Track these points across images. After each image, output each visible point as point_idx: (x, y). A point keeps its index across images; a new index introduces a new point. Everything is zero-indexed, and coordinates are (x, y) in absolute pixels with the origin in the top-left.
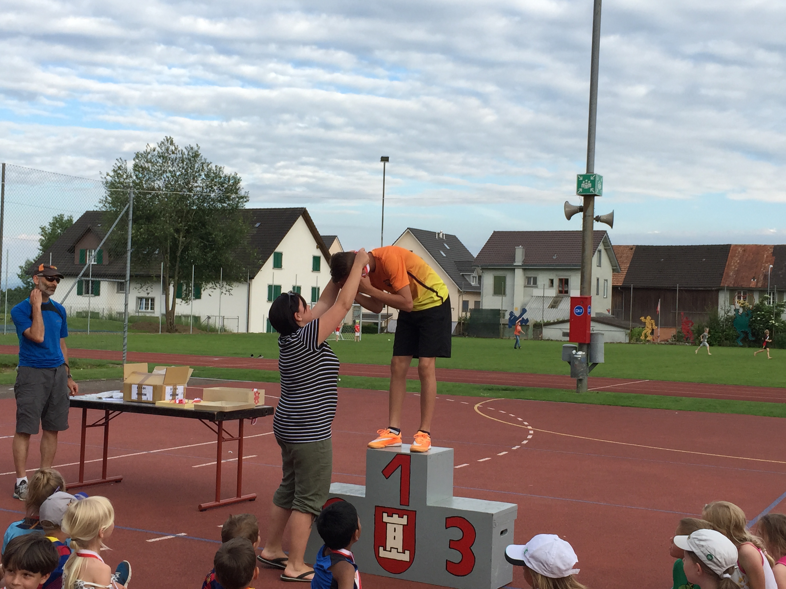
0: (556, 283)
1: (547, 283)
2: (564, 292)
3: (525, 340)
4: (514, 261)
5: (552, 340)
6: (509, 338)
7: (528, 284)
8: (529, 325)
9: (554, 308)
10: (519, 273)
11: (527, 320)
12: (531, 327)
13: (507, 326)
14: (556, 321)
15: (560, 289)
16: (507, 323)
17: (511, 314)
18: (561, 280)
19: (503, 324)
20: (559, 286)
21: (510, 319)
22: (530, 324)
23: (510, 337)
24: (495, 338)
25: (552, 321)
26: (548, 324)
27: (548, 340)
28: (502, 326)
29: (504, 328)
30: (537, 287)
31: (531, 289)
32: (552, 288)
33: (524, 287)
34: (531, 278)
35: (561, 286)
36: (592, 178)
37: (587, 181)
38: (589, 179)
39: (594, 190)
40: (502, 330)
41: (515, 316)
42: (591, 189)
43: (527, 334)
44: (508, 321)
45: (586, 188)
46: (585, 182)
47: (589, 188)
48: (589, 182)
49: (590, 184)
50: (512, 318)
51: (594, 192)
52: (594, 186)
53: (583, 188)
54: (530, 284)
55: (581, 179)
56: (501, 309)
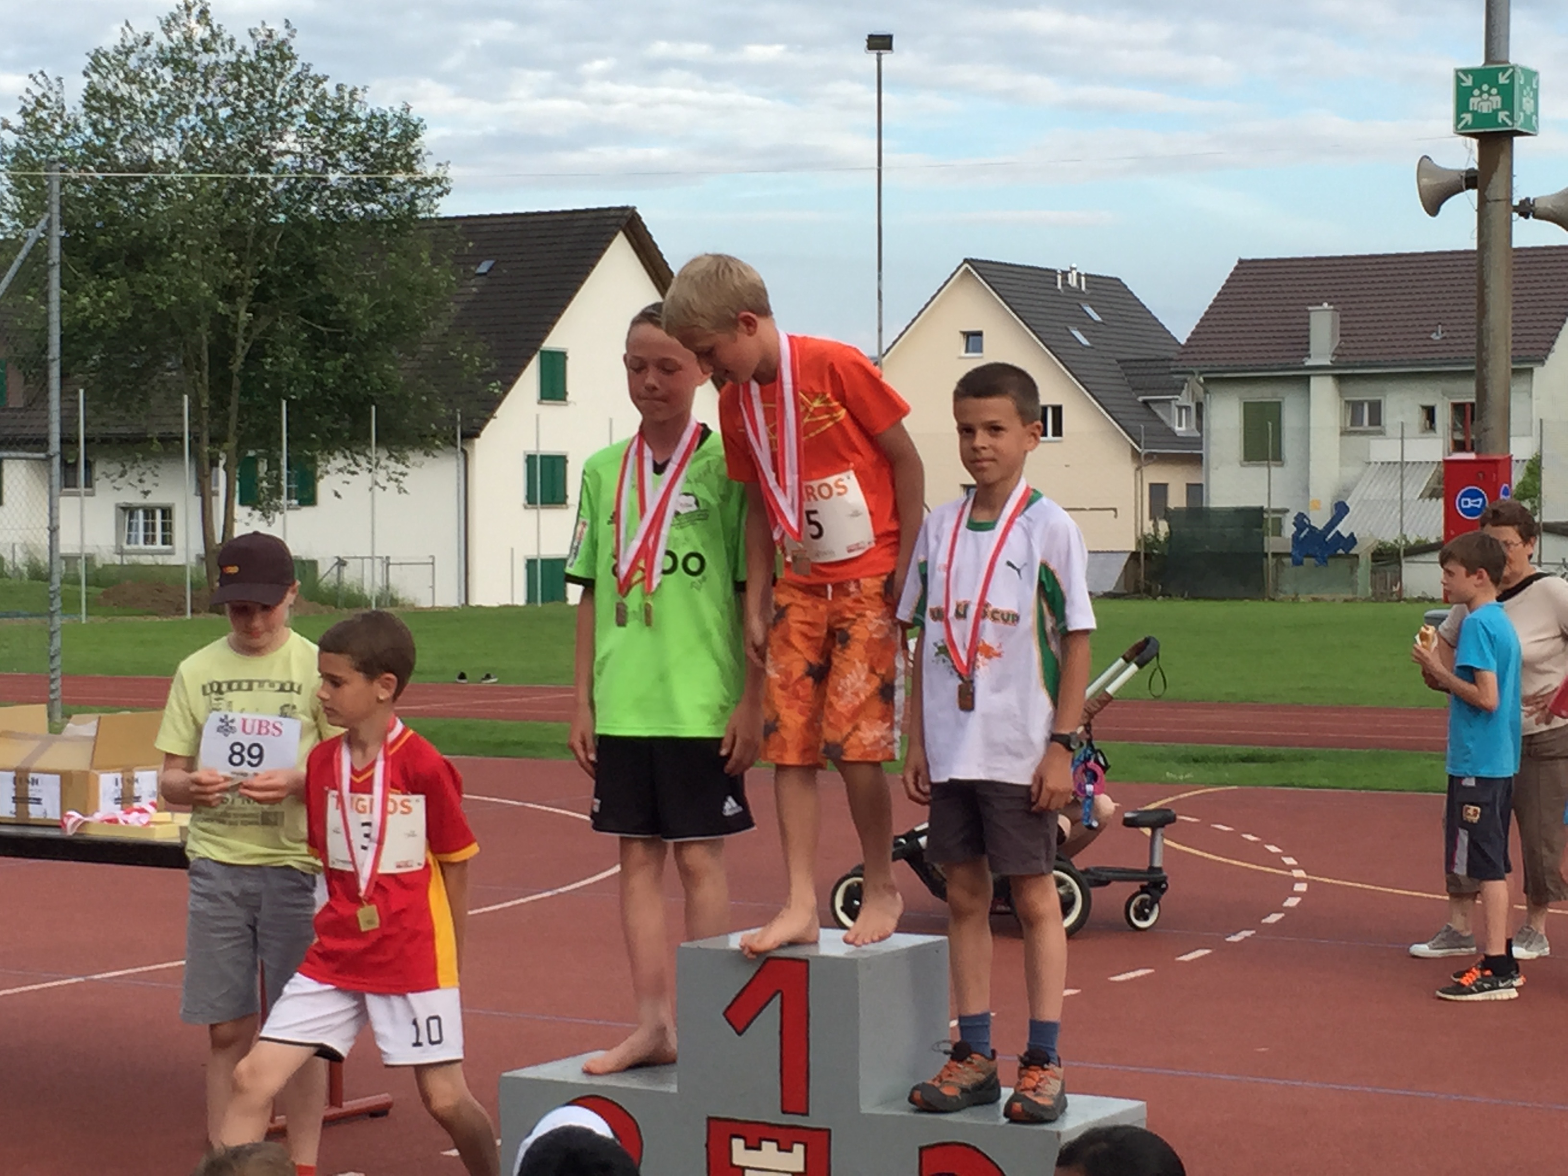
0: (1444, 416)
1: (1417, 418)
2: (1469, 446)
3: (1346, 601)
4: (1306, 352)
5: (1433, 600)
6: (1295, 600)
7: (1352, 425)
8: (1357, 556)
9: (1438, 498)
10: (1323, 391)
11: (1352, 540)
12: (1365, 561)
13: (1288, 561)
15: (1459, 437)
16: (1289, 549)
17: (1301, 521)
18: (1458, 408)
19: (1275, 555)
20: (1454, 429)
21: (1295, 537)
22: (1363, 549)
23: (1297, 595)
24: (1251, 599)
25: (1433, 540)
26: (1420, 549)
27: (1420, 600)
28: (1271, 561)
29: (1279, 565)
30: (1381, 433)
31: (1363, 438)
32: (1432, 434)
33: (1344, 433)
34: (1361, 403)
35: (1460, 426)
36: (1502, 80)
37: (1485, 87)
38: (1494, 83)
39: (1511, 117)
40: (1271, 574)
41: (1313, 529)
42: (1502, 115)
43: (1352, 585)
44: (1290, 542)
45: (1485, 111)
46: (1482, 92)
47: (1496, 112)
48: (1494, 91)
49: (1499, 98)
50: (1302, 535)
51: (1509, 123)
52: (1508, 104)
53: (1475, 113)
54: (1361, 424)
55: (1469, 82)
56: (1266, 506)
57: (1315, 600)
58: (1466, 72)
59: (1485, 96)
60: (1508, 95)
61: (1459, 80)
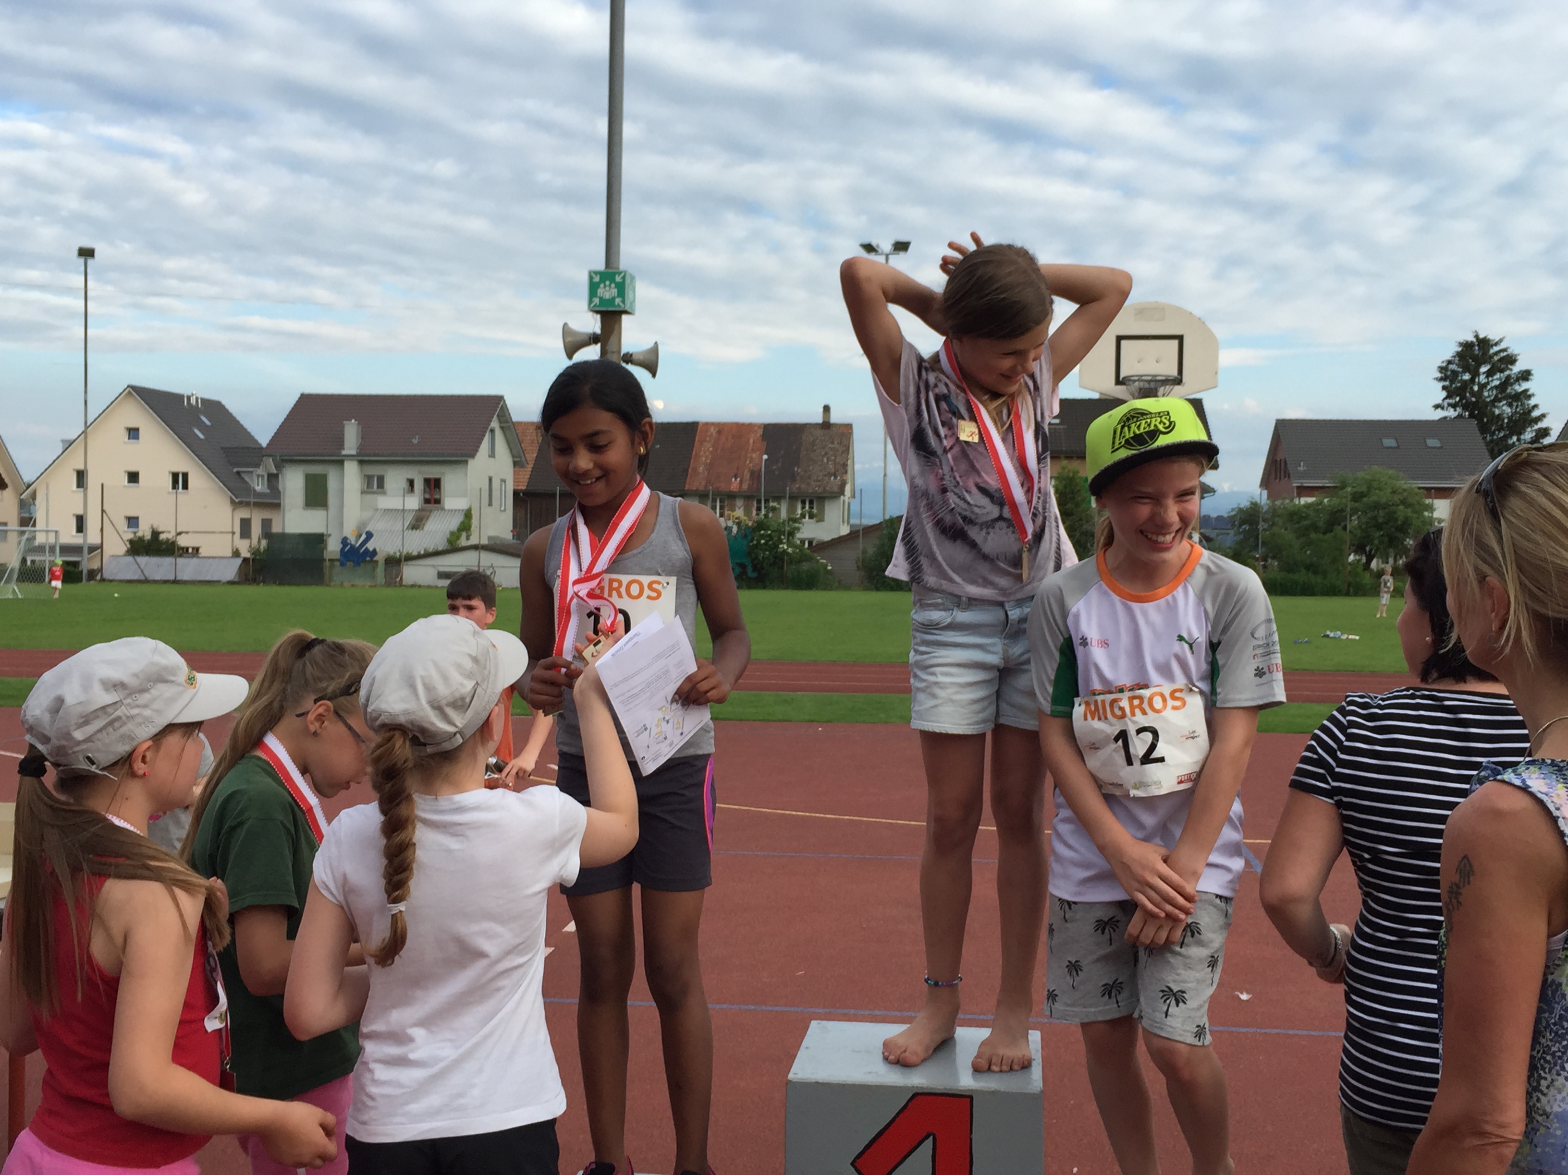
0: (419, 485)
1: (404, 484)
2: (433, 501)
3: (371, 586)
4: (341, 446)
5: (420, 586)
6: (342, 585)
7: (367, 488)
8: (377, 562)
9: (416, 529)
10: (351, 469)
11: (374, 552)
12: (381, 564)
13: (338, 564)
14: (422, 552)
15: (427, 496)
16: (338, 556)
17: (345, 541)
18: (427, 481)
19: (329, 560)
20: (425, 491)
21: (342, 550)
22: (380, 558)
23: (342, 583)
24: (317, 585)
25: (415, 553)
26: (409, 558)
27: (413, 586)
28: (327, 563)
29: (332, 567)
30: (384, 493)
31: (375, 495)
32: (413, 494)
33: (362, 493)
34: (373, 476)
35: (427, 490)
36: (618, 279)
37: (607, 283)
38: (612, 280)
39: (623, 302)
40: (326, 571)
41: (352, 547)
42: (618, 301)
43: (373, 577)
44: (339, 554)
45: (607, 297)
46: (605, 287)
47: (614, 299)
48: (613, 285)
49: (616, 290)
50: (347, 549)
51: (621, 304)
52: (622, 292)
53: (601, 299)
54: (373, 488)
55: (597, 279)
56: (325, 533)
57: (353, 586)
58: (596, 273)
60: (621, 289)
61: (591, 278)
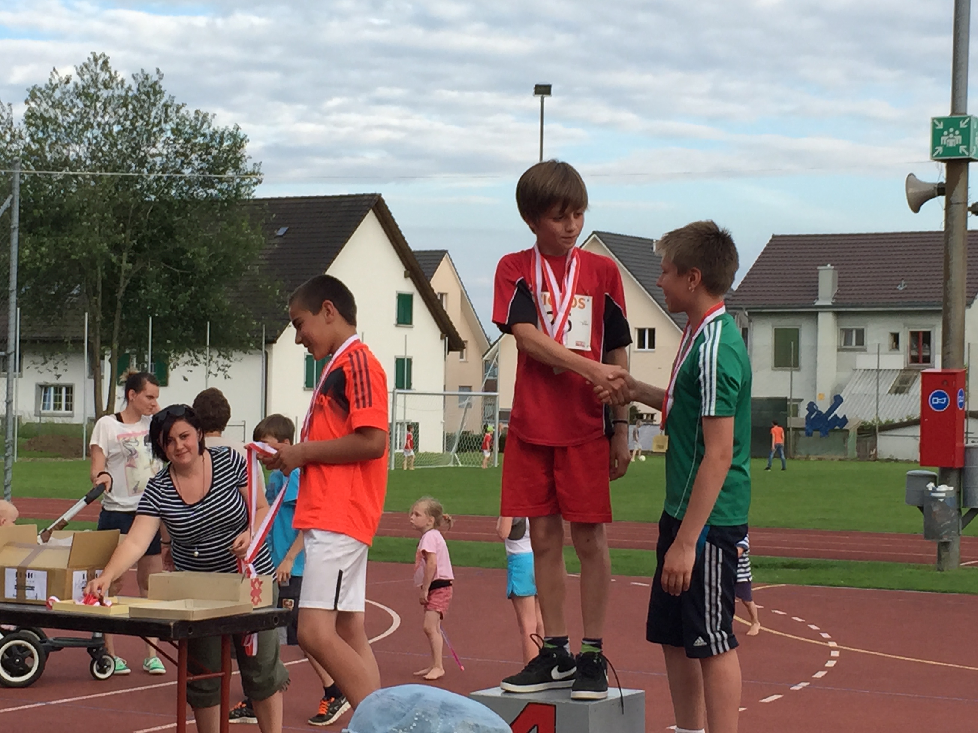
0: (905, 340)
1: (887, 341)
2: (921, 360)
3: (840, 460)
4: (816, 296)
5: (897, 461)
6: (807, 458)
7: (845, 344)
8: (847, 431)
9: (900, 393)
10: (826, 322)
11: (845, 420)
12: (853, 434)
13: (803, 433)
14: (906, 420)
15: (914, 353)
16: (803, 425)
17: (811, 407)
18: (914, 335)
19: (795, 429)
20: (911, 348)
21: (808, 417)
22: (852, 427)
23: (808, 455)
25: (897, 421)
26: (890, 427)
27: (889, 460)
28: (792, 433)
29: (797, 436)
30: (865, 350)
31: (853, 353)
32: (897, 352)
33: (838, 350)
34: (851, 330)
35: (915, 346)
36: (962, 125)
37: (951, 130)
38: (957, 127)
39: (968, 149)
40: (791, 442)
41: (820, 413)
42: (962, 148)
43: (844, 449)
44: (804, 421)
45: (951, 145)
46: (949, 133)
47: (958, 146)
48: (957, 132)
49: (960, 137)
50: (812, 417)
51: (967, 153)
52: (966, 141)
53: (944, 146)
54: (851, 344)
55: (941, 126)
56: (789, 397)
57: (820, 459)
58: (939, 120)
59: (951, 136)
60: (966, 134)
61: (934, 125)
